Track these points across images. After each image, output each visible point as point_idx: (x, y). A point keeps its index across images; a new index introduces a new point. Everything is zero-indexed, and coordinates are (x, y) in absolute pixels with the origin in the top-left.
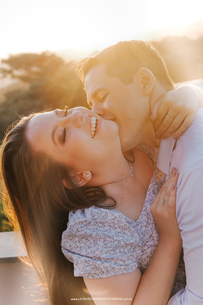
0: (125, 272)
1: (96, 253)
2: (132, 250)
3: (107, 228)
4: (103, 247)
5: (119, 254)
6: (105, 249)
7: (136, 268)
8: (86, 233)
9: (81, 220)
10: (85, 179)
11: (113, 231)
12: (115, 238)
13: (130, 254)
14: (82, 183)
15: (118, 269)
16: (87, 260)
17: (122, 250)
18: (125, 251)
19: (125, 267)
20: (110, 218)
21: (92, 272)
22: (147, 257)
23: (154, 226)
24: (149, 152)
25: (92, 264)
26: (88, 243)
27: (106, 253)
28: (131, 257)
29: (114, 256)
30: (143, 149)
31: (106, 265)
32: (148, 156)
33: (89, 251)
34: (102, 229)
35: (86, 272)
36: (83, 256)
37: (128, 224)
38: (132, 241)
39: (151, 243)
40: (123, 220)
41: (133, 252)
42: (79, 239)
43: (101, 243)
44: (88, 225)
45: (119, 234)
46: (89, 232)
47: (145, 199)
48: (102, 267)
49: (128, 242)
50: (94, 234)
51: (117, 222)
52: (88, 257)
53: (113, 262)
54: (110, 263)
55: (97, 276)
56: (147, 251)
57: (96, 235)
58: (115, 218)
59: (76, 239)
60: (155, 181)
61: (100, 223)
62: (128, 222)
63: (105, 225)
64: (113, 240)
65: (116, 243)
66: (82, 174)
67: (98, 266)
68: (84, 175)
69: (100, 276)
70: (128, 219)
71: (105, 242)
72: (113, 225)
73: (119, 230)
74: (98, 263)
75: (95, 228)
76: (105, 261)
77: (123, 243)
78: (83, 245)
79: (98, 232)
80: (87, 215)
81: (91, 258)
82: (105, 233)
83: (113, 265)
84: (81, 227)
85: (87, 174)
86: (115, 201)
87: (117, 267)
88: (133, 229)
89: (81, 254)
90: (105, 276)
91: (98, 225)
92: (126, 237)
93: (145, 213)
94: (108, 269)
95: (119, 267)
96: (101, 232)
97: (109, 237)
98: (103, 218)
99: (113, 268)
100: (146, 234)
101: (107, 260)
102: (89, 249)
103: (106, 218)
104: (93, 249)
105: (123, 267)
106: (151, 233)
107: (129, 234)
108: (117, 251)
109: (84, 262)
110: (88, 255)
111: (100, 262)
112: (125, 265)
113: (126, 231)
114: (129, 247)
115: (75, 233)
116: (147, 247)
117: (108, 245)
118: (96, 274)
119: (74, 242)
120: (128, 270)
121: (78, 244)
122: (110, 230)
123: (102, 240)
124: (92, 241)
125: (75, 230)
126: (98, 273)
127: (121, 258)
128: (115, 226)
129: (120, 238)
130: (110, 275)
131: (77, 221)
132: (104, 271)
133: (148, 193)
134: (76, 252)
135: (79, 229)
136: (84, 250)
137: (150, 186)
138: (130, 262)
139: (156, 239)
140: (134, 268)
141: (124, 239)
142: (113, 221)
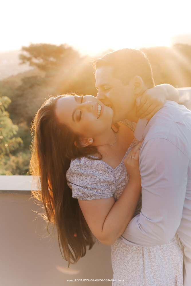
0: (102, 198)
1: (85, 184)
2: (109, 185)
3: (94, 170)
4: (89, 181)
5: (99, 186)
6: (91, 182)
7: (110, 197)
8: (80, 172)
9: (77, 164)
10: (88, 143)
11: (97, 172)
12: (98, 176)
13: (107, 187)
14: (85, 145)
15: (97, 195)
16: (79, 188)
17: (102, 184)
18: (104, 185)
19: (102, 194)
20: (96, 164)
21: (82, 196)
22: (121, 192)
23: (127, 174)
24: (131, 126)
25: (82, 190)
26: (81, 178)
27: (91, 185)
28: (107, 189)
29: (96, 187)
30: (127, 124)
31: (91, 192)
32: (131, 129)
33: (81, 182)
34: (90, 170)
35: (78, 195)
36: (77, 185)
37: (106, 169)
38: (109, 180)
39: (124, 184)
40: (104, 166)
41: (110, 186)
42: (76, 175)
43: (89, 178)
44: (81, 167)
45: (101, 175)
46: (82, 172)
47: (124, 156)
48: (88, 193)
49: (106, 180)
50: (85, 173)
51: (100, 167)
52: (80, 186)
53: (95, 191)
54: (93, 191)
55: (85, 199)
56: (121, 188)
57: (86, 174)
58: (99, 164)
59: (75, 175)
60: (133, 145)
61: (89, 166)
62: (107, 168)
63: (93, 168)
64: (96, 178)
65: (98, 179)
66: (87, 139)
67: (85, 192)
68: (89, 140)
69: (87, 199)
70: (108, 166)
71: (92, 178)
72: (97, 169)
73: (101, 172)
74: (85, 190)
75: (86, 169)
76: (90, 189)
77: (103, 180)
78: (78, 179)
79: (88, 172)
80: (82, 161)
81: (82, 187)
82: (92, 173)
83: (95, 193)
84: (77, 168)
85: (90, 140)
86: (101, 155)
87: (97, 194)
88: (110, 172)
89: (77, 184)
90: (89, 199)
91: (88, 168)
92: (105, 176)
93: (122, 165)
94: (92, 194)
95: (98, 194)
96: (89, 172)
97: (94, 175)
98: (91, 164)
99: (95, 194)
100: (121, 178)
101: (92, 189)
102: (82, 182)
103: (93, 164)
104: (84, 181)
105: (101, 195)
106: (124, 178)
107: (107, 175)
108: (99, 184)
109: (77, 189)
110: (80, 185)
111: (87, 190)
112: (102, 193)
113: (106, 173)
114: (107, 183)
115: (73, 172)
116: (121, 186)
117: (93, 180)
118: (84, 197)
119: (73, 177)
120: (105, 197)
121: (75, 178)
122: (95, 171)
123: (90, 177)
124: (84, 177)
125: (73, 170)
126: (85, 197)
127: (100, 188)
128: (99, 169)
129: (101, 177)
130: (92, 199)
131: (75, 164)
132: (89, 195)
133: (127, 153)
134: (74, 183)
135: (76, 170)
136: (78, 182)
137: (129, 149)
138: (106, 192)
139: (127, 181)
140: (109, 196)
141: (103, 178)
142: (97, 166)
